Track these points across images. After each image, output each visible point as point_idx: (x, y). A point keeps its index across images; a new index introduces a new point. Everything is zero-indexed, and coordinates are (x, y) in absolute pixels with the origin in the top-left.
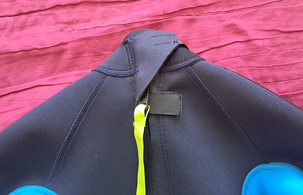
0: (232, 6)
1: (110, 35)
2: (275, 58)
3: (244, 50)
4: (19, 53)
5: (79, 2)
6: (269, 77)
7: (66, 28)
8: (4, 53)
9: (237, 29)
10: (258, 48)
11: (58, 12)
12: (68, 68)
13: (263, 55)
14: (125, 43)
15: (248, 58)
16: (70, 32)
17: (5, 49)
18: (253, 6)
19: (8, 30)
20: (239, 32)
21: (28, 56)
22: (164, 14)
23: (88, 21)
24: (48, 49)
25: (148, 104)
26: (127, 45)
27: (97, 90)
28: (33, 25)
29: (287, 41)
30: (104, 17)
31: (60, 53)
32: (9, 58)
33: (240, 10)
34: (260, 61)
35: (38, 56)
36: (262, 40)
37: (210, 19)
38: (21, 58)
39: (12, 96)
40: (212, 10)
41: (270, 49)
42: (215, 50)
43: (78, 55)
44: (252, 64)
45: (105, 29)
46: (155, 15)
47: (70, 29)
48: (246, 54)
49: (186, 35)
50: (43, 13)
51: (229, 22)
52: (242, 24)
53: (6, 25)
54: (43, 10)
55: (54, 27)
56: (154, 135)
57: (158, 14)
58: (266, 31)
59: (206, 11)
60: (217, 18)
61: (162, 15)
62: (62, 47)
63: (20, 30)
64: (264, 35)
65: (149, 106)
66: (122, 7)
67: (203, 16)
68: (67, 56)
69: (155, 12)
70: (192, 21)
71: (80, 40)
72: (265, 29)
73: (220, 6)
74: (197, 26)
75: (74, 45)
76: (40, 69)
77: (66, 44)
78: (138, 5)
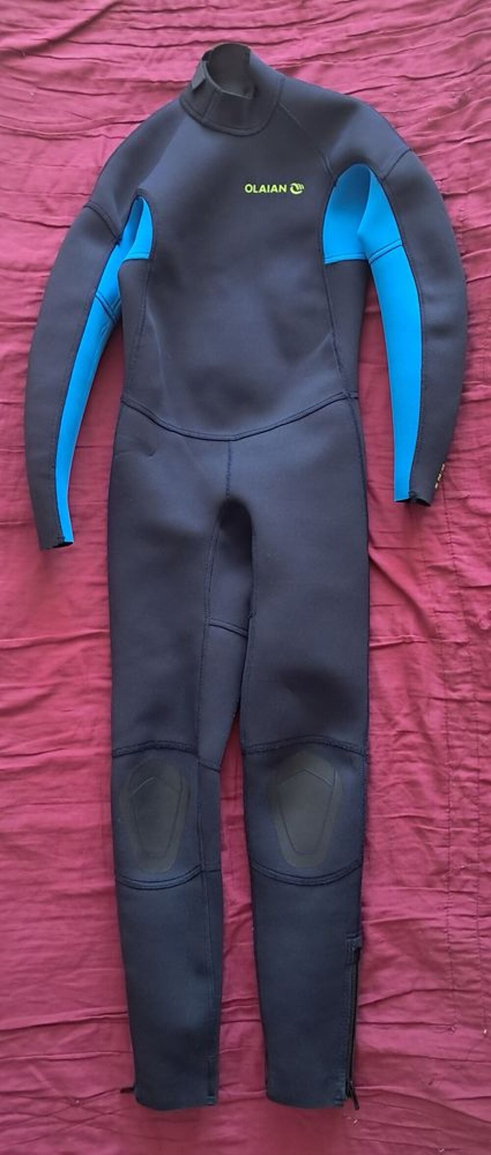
2: (400, 104)
29: (412, 88)
33: (377, 56)
40: (350, 57)
53: (146, 55)
59: (343, 57)
60: (354, 65)
63: (157, 63)
70: (328, 67)
73: (357, 53)
74: (333, 72)
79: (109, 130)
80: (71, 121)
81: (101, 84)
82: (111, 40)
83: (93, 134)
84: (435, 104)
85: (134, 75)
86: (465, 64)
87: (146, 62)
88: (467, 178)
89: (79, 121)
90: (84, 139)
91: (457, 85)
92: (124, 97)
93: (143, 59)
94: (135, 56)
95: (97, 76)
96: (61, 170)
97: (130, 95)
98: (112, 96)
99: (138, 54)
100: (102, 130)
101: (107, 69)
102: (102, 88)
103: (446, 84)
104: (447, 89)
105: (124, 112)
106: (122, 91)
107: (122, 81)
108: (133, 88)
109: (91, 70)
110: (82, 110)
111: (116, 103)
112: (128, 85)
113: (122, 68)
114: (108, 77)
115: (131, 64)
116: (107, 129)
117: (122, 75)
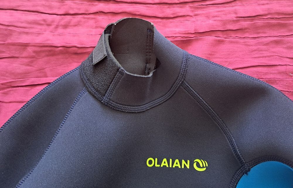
0: (258, 33)
4: (60, 48)
5: (120, 12)
8: (47, 46)
11: (100, 17)
13: (285, 80)
17: (49, 42)
18: (279, 35)
19: (53, 26)
21: (67, 52)
22: (195, 33)
24: (87, 49)
28: (75, 26)
32: (50, 51)
34: (281, 85)
35: (76, 54)
36: (285, 66)
38: (61, 53)
41: (292, 75)
46: (187, 32)
48: (269, 77)
49: (213, 53)
50: (86, 16)
53: (53, 21)
54: (87, 14)
55: (94, 30)
57: (190, 32)
58: (290, 58)
60: (244, 42)
61: (193, 33)
63: (63, 28)
66: (158, 22)
67: (231, 39)
69: (187, 30)
70: (220, 42)
72: (289, 57)
73: (247, 32)
78: (171, 22)
82: (19, 6)
85: (39, 40)
92: (26, 60)
93: (49, 25)
94: (42, 22)
97: (33, 58)
98: (12, 59)
99: (44, 20)
105: (26, 75)
106: (25, 54)
107: (25, 46)
108: (35, 52)
111: (17, 66)
112: (30, 49)
113: (27, 33)
114: (9, 41)
117: (24, 39)
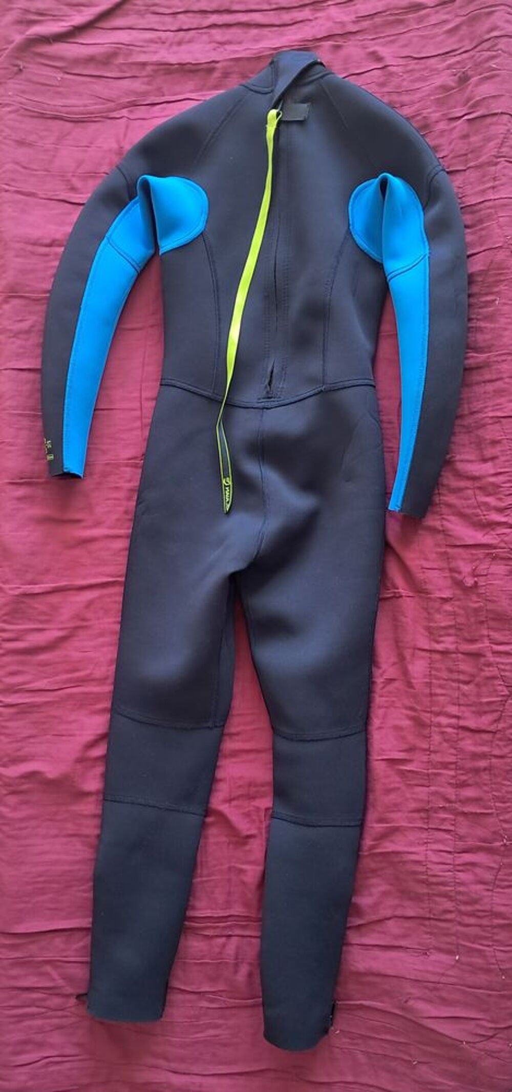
1: (259, 58)
2: (405, 83)
3: (379, 77)
6: (395, 102)
7: (219, 47)
9: (378, 56)
10: (391, 74)
12: (216, 87)
14: (272, 63)
15: (382, 85)
16: (222, 52)
20: (379, 59)
23: (240, 43)
25: (281, 110)
26: (272, 66)
27: (239, 101)
29: (417, 67)
30: (256, 40)
31: (211, 71)
33: (384, 37)
37: (356, 46)
39: (164, 105)
40: (359, 37)
42: (354, 77)
43: (226, 75)
44: (385, 90)
45: (254, 51)
47: (222, 49)
51: (371, 49)
52: (383, 51)
56: (282, 140)
59: (352, 37)
62: (213, 64)
64: (402, 62)
65: (281, 112)
68: (216, 74)
71: (232, 60)
74: (343, 52)
75: (225, 64)
76: (190, 85)
77: (217, 62)
79: (131, 112)
80: (96, 104)
81: (124, 68)
83: (118, 116)
84: (438, 81)
86: (467, 42)
87: (167, 44)
88: (466, 155)
89: (103, 104)
90: (109, 121)
91: (458, 62)
95: (121, 60)
96: (86, 151)
100: (124, 112)
101: (130, 53)
102: (124, 72)
103: (448, 62)
104: (449, 67)
109: (114, 54)
110: (106, 93)
115: (153, 47)
116: (129, 111)
